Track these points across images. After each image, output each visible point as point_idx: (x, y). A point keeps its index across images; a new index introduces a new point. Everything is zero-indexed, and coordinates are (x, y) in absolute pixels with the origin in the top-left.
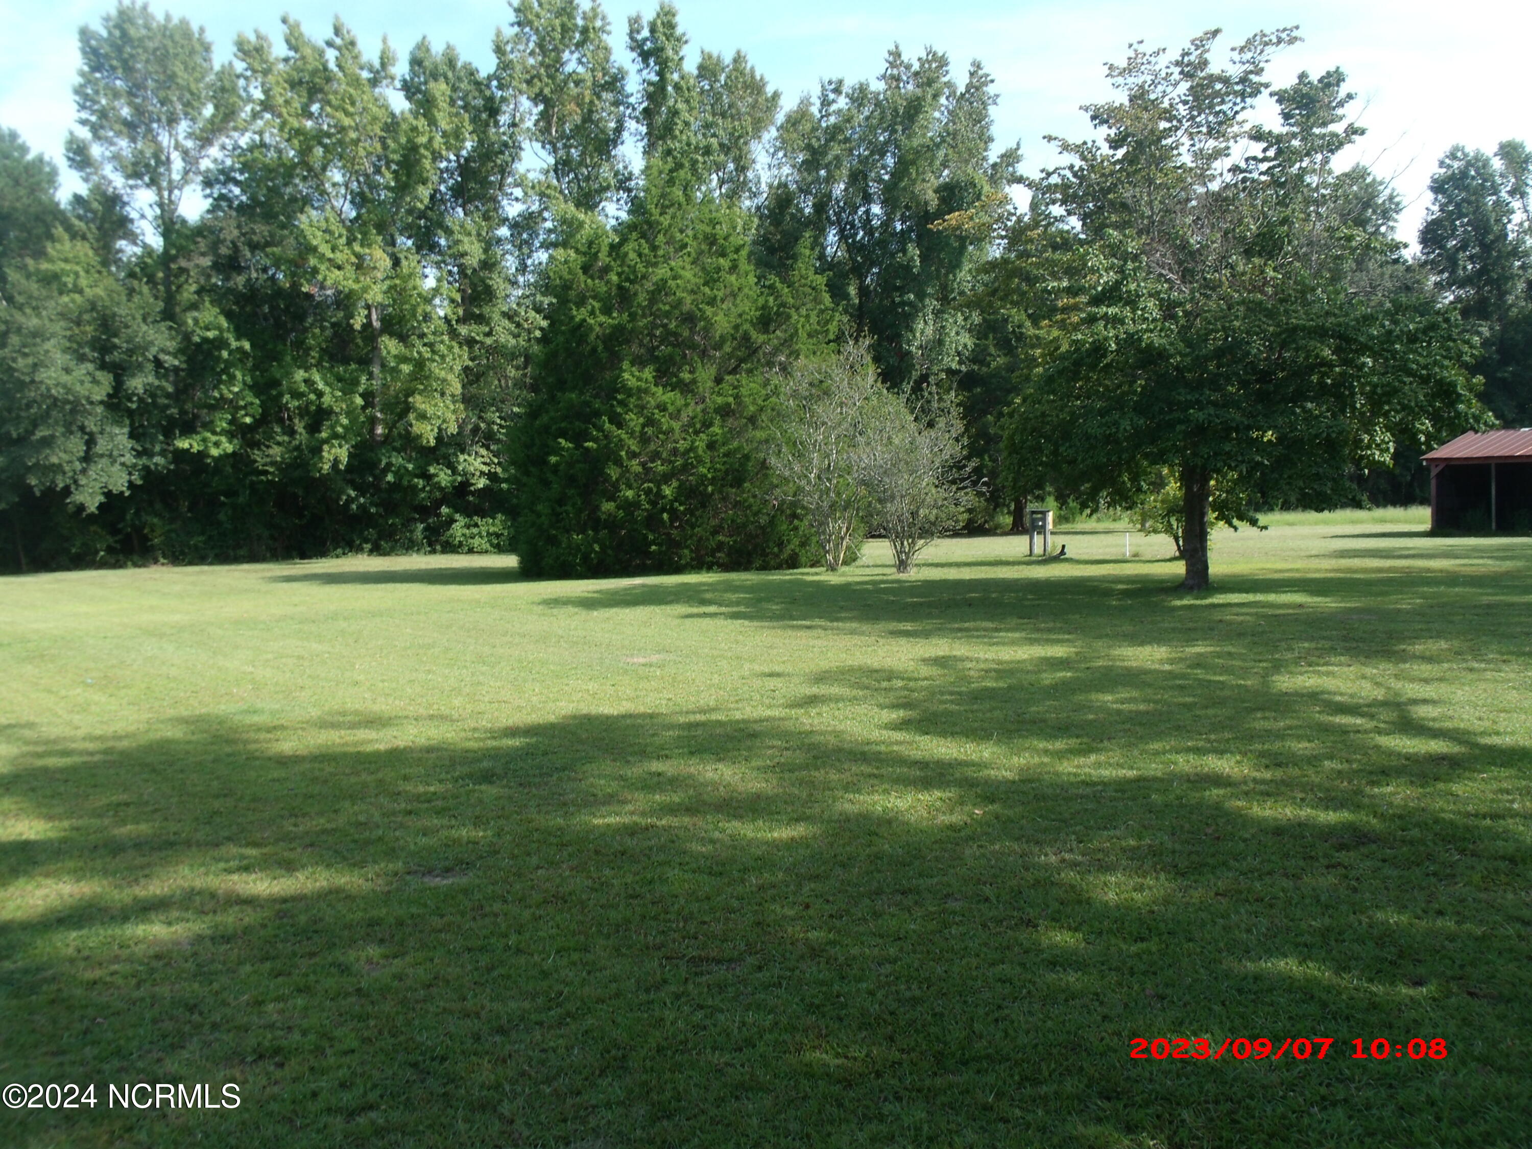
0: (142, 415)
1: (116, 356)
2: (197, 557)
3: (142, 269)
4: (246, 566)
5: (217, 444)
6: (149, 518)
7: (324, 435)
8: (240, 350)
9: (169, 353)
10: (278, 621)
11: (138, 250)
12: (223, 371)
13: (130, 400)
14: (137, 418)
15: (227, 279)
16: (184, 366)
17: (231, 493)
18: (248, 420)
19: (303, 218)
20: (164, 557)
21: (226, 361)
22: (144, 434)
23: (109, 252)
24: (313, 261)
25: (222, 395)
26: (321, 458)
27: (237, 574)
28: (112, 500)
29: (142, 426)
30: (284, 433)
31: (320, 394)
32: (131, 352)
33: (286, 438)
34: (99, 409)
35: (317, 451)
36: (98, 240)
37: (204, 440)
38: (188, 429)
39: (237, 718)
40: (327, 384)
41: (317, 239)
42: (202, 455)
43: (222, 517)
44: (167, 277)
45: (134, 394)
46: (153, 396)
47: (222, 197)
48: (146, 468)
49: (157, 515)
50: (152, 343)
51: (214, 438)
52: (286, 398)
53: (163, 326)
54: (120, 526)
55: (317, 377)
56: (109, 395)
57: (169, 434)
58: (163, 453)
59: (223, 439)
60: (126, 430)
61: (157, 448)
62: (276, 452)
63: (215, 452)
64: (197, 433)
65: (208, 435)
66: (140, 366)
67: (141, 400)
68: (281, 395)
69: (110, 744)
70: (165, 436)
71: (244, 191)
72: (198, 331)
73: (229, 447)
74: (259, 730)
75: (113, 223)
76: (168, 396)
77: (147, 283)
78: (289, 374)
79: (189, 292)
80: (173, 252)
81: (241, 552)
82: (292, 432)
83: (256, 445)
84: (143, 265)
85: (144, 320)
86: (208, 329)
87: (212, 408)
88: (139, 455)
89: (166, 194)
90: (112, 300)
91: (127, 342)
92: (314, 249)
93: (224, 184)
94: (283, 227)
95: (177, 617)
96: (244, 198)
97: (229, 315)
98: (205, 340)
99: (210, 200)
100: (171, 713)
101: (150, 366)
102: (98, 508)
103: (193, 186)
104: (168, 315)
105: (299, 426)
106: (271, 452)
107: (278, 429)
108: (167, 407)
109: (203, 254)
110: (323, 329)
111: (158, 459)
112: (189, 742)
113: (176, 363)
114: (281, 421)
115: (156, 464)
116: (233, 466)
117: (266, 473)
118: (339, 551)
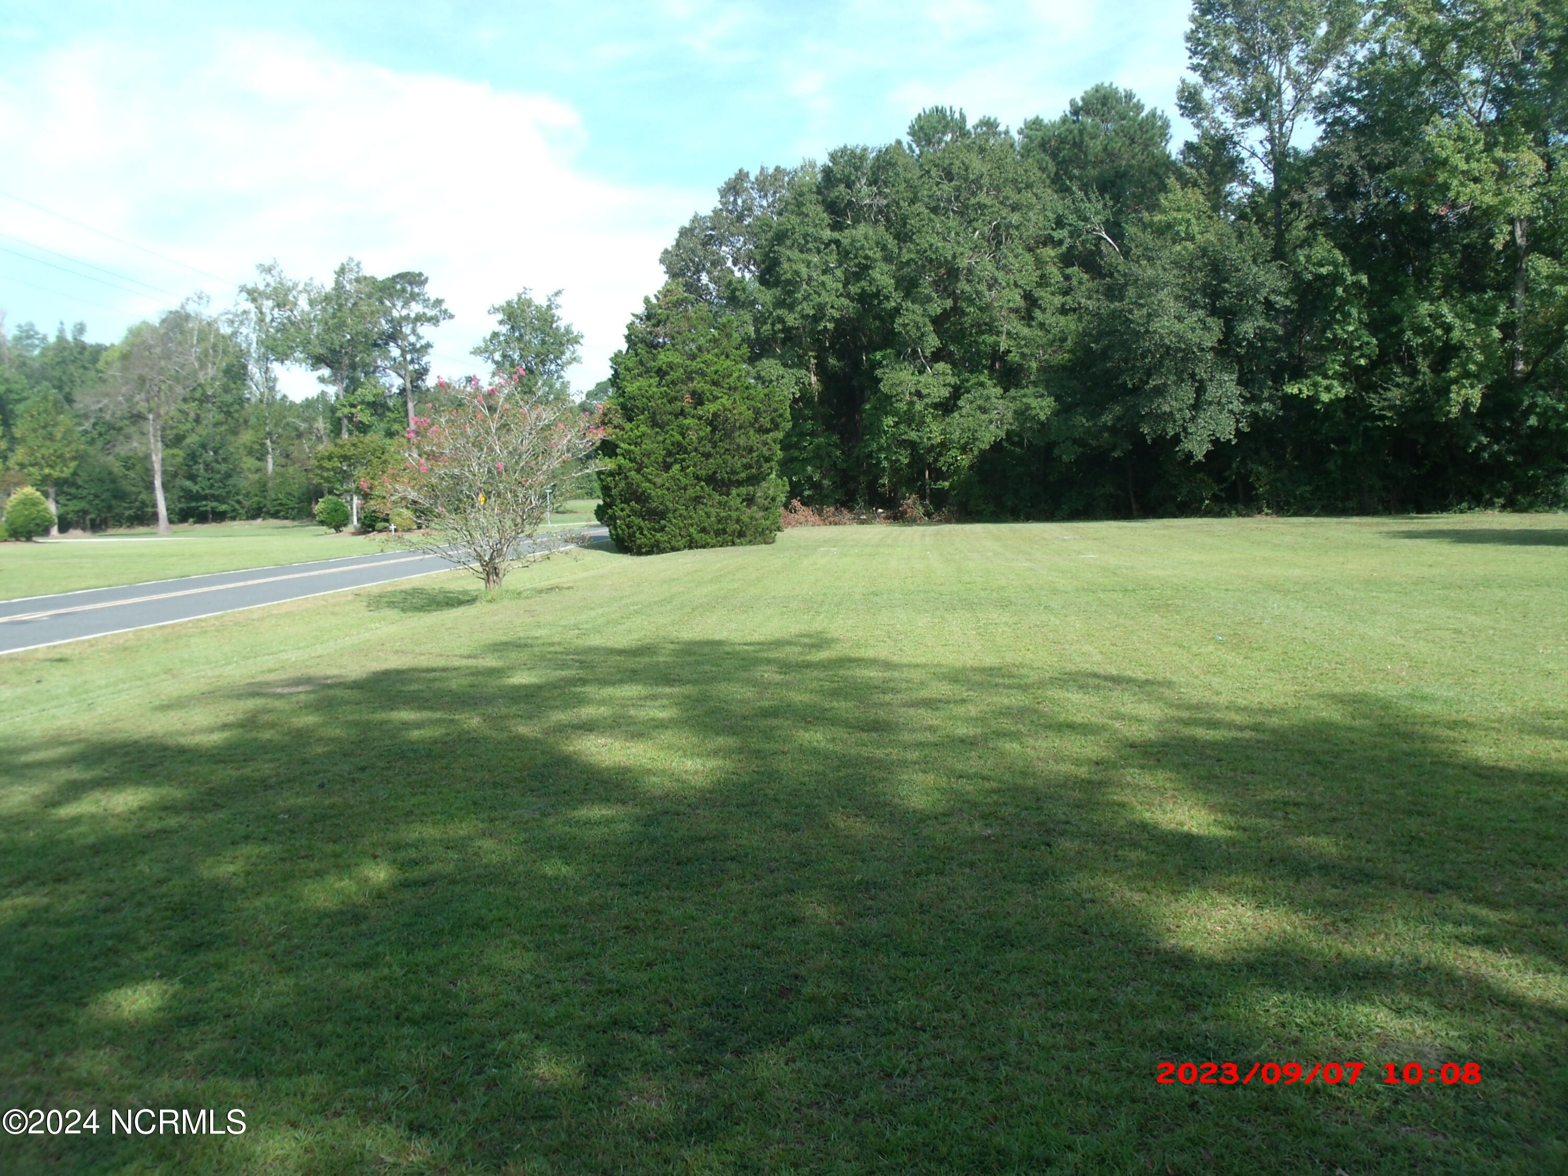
0: (1251, 360)
1: (1226, 301)
2: (1304, 508)
3: (1253, 209)
4: (1356, 519)
5: (1328, 389)
6: (1254, 467)
7: (1453, 374)
8: (1356, 284)
9: (1280, 294)
10: (1416, 584)
11: (1248, 190)
12: (1337, 309)
13: (1240, 346)
14: (1245, 364)
15: (1343, 209)
16: (1295, 306)
17: (1342, 440)
18: (1362, 362)
19: (1429, 129)
20: (1268, 507)
21: (1341, 298)
22: (1253, 380)
23: (1219, 197)
24: (1441, 177)
25: (1335, 336)
26: (1448, 400)
27: (1348, 527)
28: (1219, 448)
29: (1251, 371)
30: (1404, 374)
31: (1448, 328)
32: (1241, 296)
33: (1407, 380)
34: (1210, 356)
35: (1443, 392)
36: (1209, 185)
37: (1315, 385)
38: (1297, 374)
39: (1405, 703)
40: (1457, 315)
41: (1447, 150)
42: (1313, 400)
43: (1331, 466)
44: (1278, 215)
45: (1244, 339)
46: (1263, 339)
47: (1337, 121)
48: (1254, 415)
49: (1262, 463)
50: (1262, 284)
51: (1325, 382)
52: (1409, 334)
53: (1274, 266)
54: (1227, 474)
55: (1445, 309)
56: (1219, 340)
57: (1278, 380)
58: (1270, 399)
59: (1335, 383)
60: (1234, 377)
61: (1266, 394)
62: (1395, 394)
63: (1325, 397)
64: (1307, 377)
65: (1319, 379)
66: (1250, 310)
67: (1251, 344)
68: (1403, 331)
69: (1260, 718)
70: (1274, 381)
71: (1361, 111)
72: (1311, 268)
73: (1340, 391)
74: (1435, 723)
75: (1224, 165)
76: (1278, 339)
77: (1257, 222)
78: (1411, 308)
79: (1299, 228)
80: (1285, 187)
81: (1349, 504)
82: (1413, 372)
83: (1372, 388)
84: (1254, 205)
85: (1255, 261)
86: (1323, 266)
87: (1322, 350)
88: (1247, 401)
89: (1277, 127)
90: (1222, 244)
91: (1238, 286)
92: (1444, 163)
93: (1339, 106)
94: (1407, 143)
95: (1297, 572)
96: (1362, 118)
97: (1343, 248)
98: (1318, 277)
99: (1323, 126)
100: (1319, 687)
101: (1260, 308)
102: (1204, 456)
103: (1305, 115)
104: (1278, 253)
105: (1423, 365)
106: (1389, 395)
107: (1397, 370)
108: (1277, 351)
109: (1318, 184)
110: (1453, 254)
111: (1266, 405)
112: (1350, 729)
113: (1288, 303)
114: (1400, 361)
115: (1265, 411)
116: (1345, 411)
117: (1383, 418)
118: (1465, 505)
